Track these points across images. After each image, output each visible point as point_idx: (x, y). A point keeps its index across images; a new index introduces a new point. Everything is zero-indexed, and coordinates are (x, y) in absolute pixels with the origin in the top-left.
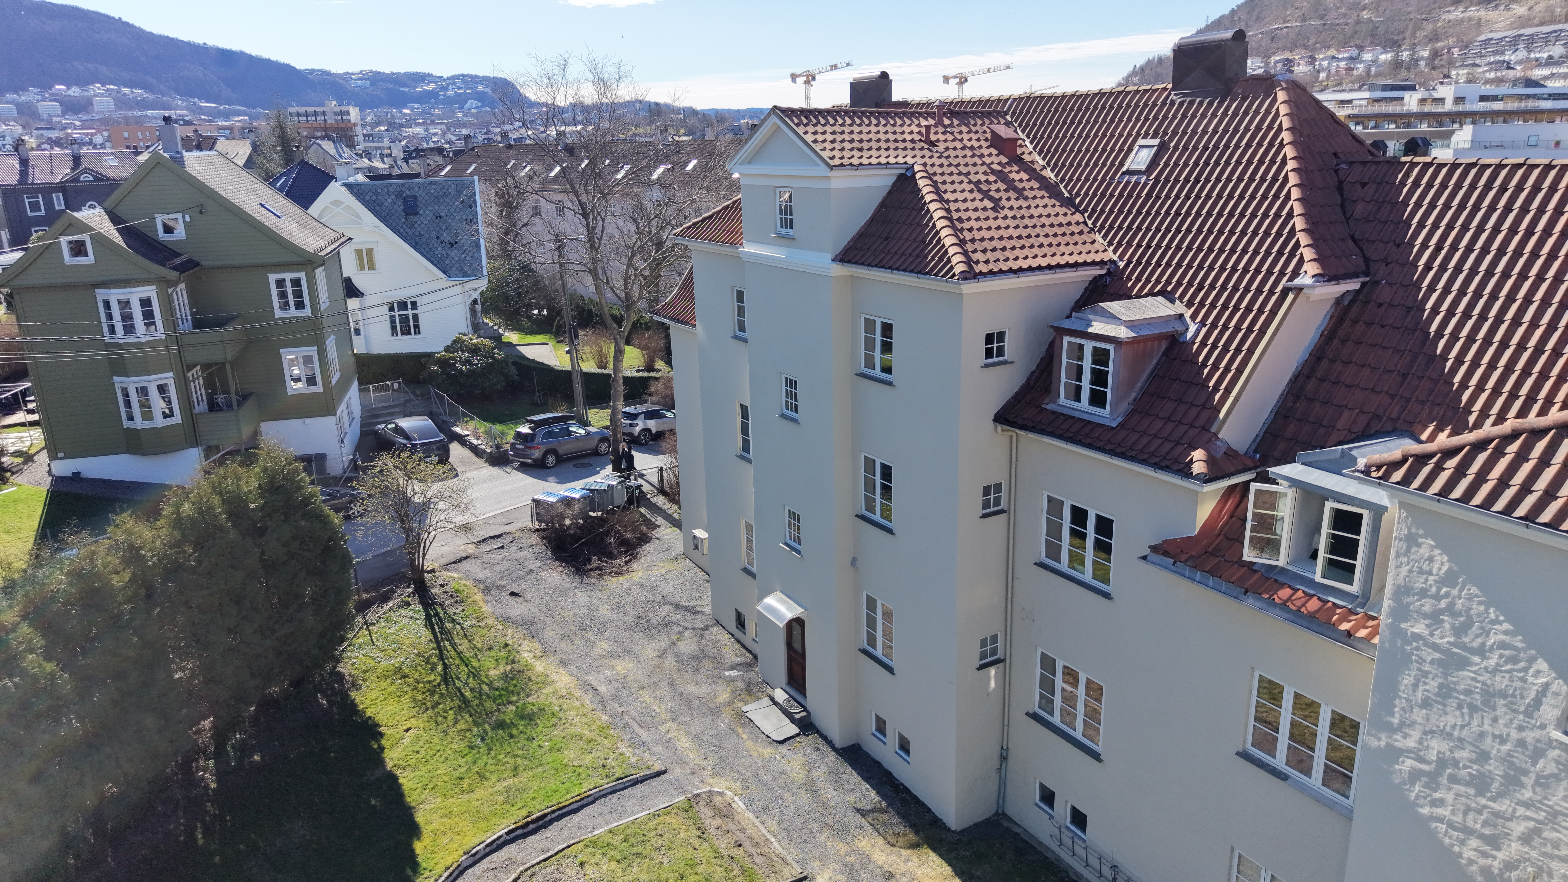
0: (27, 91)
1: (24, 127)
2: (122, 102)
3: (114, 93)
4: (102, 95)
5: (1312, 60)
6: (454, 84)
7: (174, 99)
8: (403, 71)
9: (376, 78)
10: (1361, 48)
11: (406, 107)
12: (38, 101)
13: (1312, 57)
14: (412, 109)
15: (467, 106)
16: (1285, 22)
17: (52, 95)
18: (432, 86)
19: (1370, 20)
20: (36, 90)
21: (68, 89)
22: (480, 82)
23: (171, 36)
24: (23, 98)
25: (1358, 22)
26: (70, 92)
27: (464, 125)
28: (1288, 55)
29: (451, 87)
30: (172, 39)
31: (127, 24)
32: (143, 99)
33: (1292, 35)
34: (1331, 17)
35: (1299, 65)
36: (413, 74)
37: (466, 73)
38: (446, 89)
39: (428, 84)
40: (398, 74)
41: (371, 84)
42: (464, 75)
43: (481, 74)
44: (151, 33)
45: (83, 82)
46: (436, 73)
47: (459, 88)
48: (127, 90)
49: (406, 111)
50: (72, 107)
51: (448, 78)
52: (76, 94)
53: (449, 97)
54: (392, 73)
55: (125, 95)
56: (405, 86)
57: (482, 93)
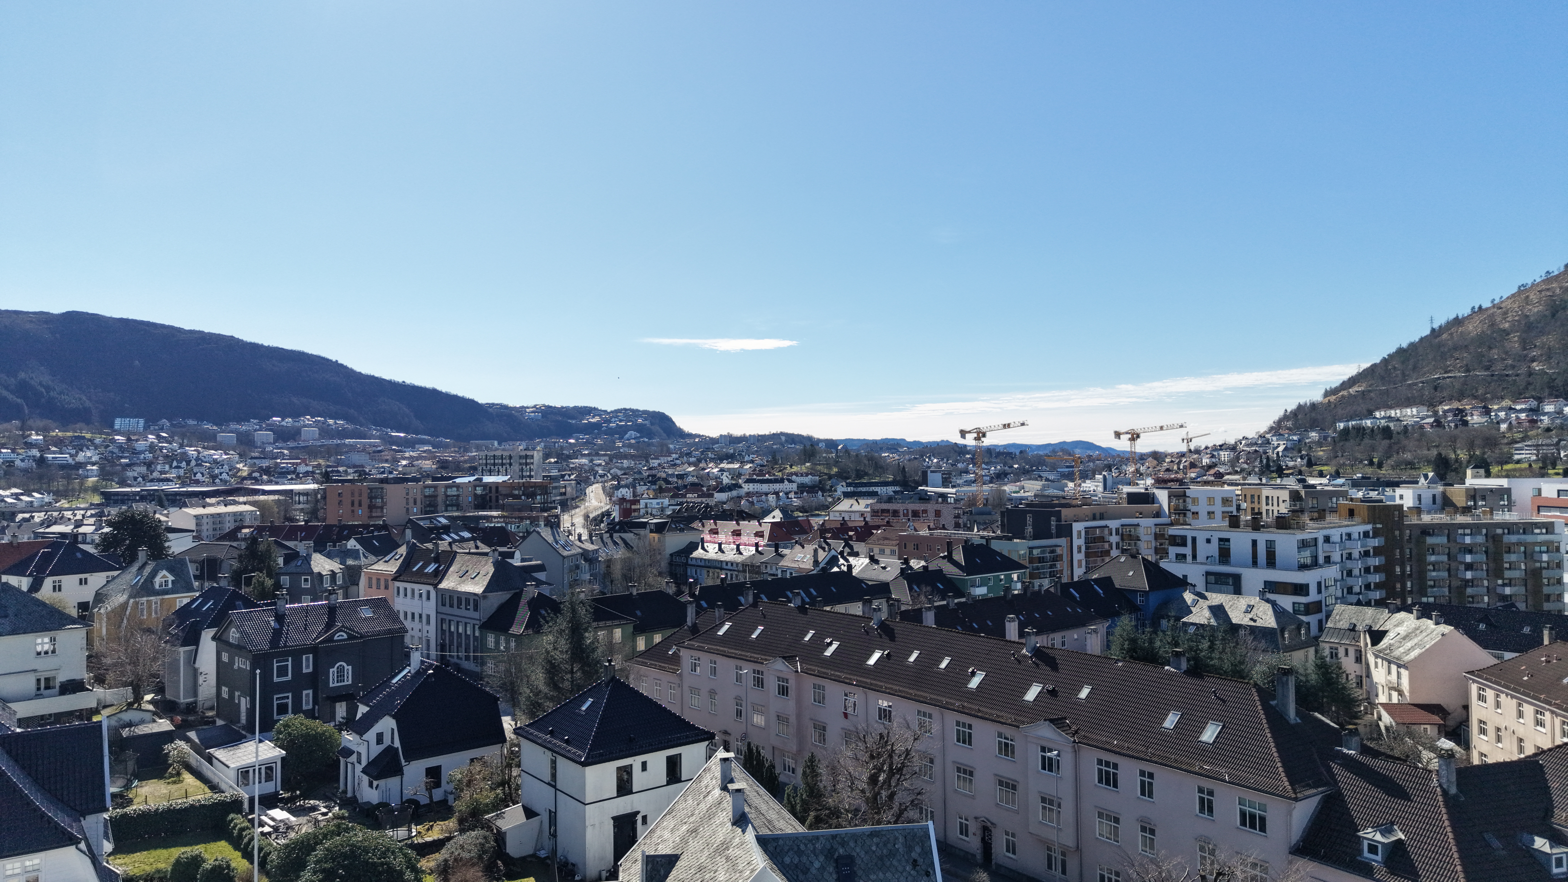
0: (249, 421)
1: (241, 455)
2: (325, 432)
3: (320, 424)
4: (310, 426)
5: (1487, 411)
6: (617, 417)
7: (370, 429)
8: (572, 405)
9: (548, 412)
10: (1540, 400)
11: (571, 437)
12: (256, 430)
13: (1485, 407)
14: (577, 439)
15: (627, 436)
16: (1446, 372)
17: (268, 425)
18: (596, 419)
19: (1543, 373)
20: (255, 421)
21: (283, 420)
22: (640, 416)
23: (376, 375)
24: (243, 428)
25: (1530, 374)
26: (284, 423)
27: (626, 456)
28: (1456, 405)
29: (613, 420)
30: (377, 378)
31: (342, 365)
32: (344, 429)
33: (1457, 385)
34: (1498, 368)
35: (1472, 415)
36: (581, 407)
37: (628, 407)
38: (608, 421)
39: (593, 417)
40: (567, 408)
41: (543, 416)
42: (625, 409)
43: (641, 408)
44: (360, 373)
45: (296, 414)
46: (602, 407)
47: (621, 421)
48: (331, 422)
49: (572, 441)
50: (283, 435)
51: (612, 412)
52: (289, 425)
53: (611, 428)
54: (562, 407)
55: (329, 425)
56: (573, 418)
57: (641, 425)
